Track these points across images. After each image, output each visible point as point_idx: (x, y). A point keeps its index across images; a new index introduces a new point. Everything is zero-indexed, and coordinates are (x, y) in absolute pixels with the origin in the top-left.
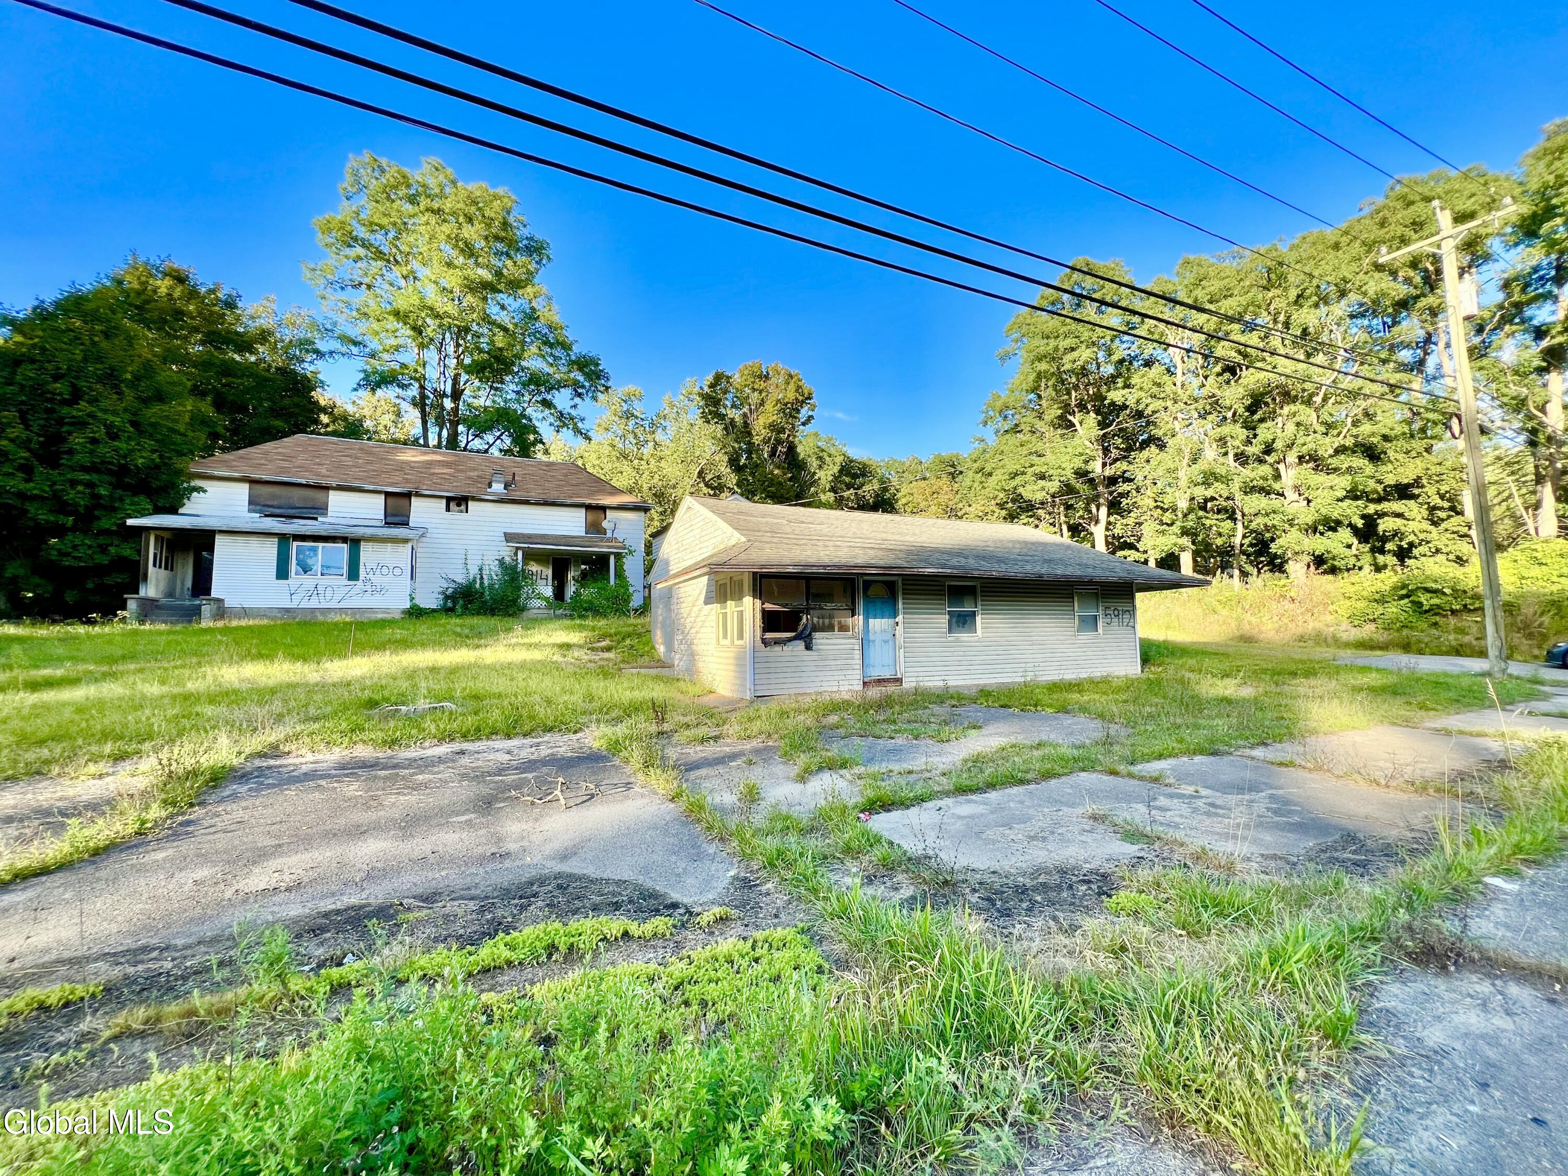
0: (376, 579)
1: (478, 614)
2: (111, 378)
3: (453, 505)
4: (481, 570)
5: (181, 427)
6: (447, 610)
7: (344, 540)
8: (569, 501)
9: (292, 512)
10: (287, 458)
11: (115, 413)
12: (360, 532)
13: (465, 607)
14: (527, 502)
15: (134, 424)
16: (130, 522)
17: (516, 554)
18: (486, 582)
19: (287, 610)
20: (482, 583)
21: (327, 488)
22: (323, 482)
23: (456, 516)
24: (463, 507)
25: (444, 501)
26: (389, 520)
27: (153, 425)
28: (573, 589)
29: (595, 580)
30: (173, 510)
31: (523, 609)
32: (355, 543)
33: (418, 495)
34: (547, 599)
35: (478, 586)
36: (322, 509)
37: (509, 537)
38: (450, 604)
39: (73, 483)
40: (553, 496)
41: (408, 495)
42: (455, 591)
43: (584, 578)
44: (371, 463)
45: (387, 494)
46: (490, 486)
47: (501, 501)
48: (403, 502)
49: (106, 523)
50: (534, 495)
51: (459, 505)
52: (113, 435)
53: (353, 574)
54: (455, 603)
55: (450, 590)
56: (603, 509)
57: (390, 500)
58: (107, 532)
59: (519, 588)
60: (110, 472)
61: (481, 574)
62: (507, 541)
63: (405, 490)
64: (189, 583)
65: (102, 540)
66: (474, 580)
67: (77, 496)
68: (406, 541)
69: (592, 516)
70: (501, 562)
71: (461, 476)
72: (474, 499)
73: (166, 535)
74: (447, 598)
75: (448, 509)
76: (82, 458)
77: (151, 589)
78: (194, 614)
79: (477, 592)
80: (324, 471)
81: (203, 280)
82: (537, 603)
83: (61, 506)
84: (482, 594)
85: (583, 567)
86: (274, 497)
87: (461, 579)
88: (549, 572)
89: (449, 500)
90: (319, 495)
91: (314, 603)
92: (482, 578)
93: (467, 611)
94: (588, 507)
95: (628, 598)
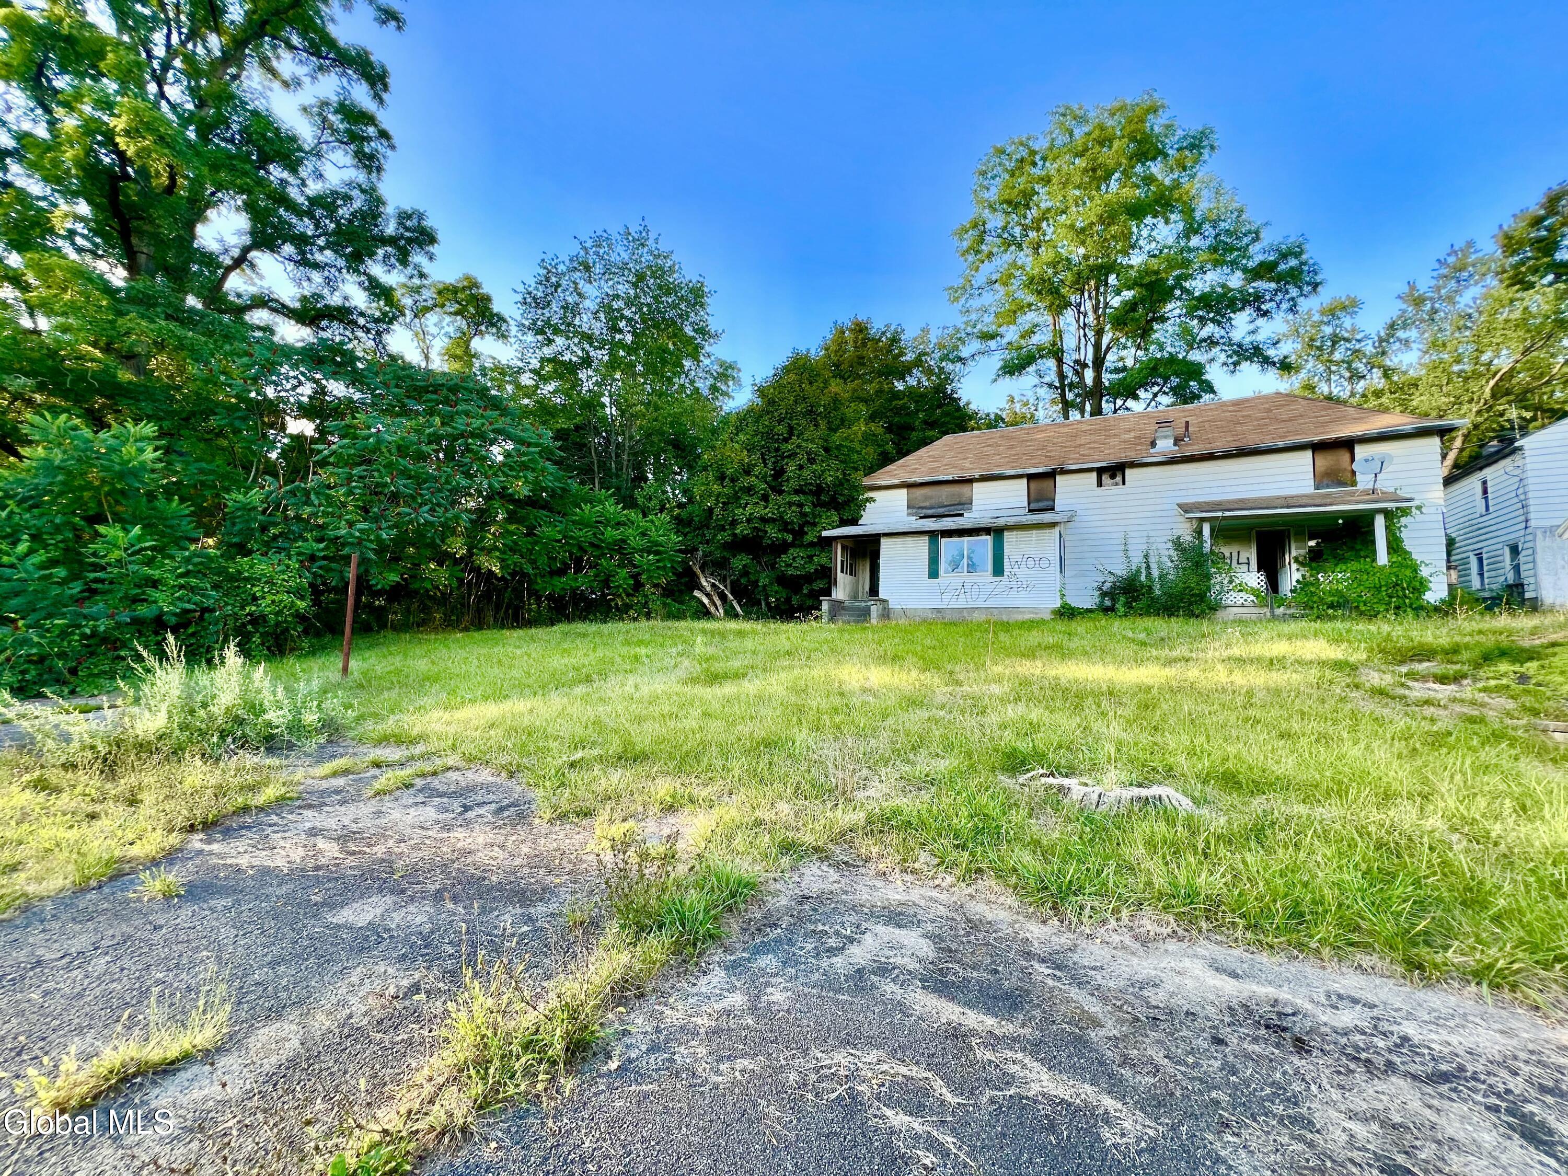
0: (1022, 573)
1: (1148, 614)
2: (811, 412)
3: (1105, 478)
4: (1146, 556)
5: (858, 446)
6: (1107, 610)
7: (987, 531)
8: (1281, 444)
9: (941, 511)
10: (936, 459)
11: (812, 441)
12: (1002, 522)
13: (1128, 605)
14: (1210, 457)
15: (827, 450)
16: (825, 534)
17: (1199, 532)
18: (1155, 573)
19: (938, 610)
20: (1149, 574)
21: (970, 481)
22: (967, 474)
23: (1111, 489)
24: (1119, 479)
25: (1094, 475)
26: (1033, 506)
27: (839, 447)
28: (1297, 576)
29: (1342, 560)
30: (854, 522)
31: (1215, 608)
32: (997, 532)
33: (1064, 472)
34: (1254, 592)
35: (1143, 578)
36: (968, 503)
37: (1186, 508)
38: (1108, 603)
39: (790, 504)
40: (1253, 440)
41: (1051, 475)
42: (1114, 587)
43: (1314, 559)
44: (1011, 447)
45: (1030, 477)
46: (1153, 444)
47: (1172, 461)
48: (1048, 483)
49: (810, 537)
50: (1220, 446)
51: (1113, 477)
52: (812, 461)
53: (998, 570)
54: (1114, 600)
55: (1107, 586)
56: (1348, 444)
57: (1033, 485)
58: (812, 544)
59: (1208, 577)
60: (811, 493)
61: (1147, 563)
62: (1186, 511)
63: (1047, 469)
64: (867, 588)
65: (810, 551)
66: (1138, 571)
67: (791, 515)
68: (1053, 525)
69: (1325, 461)
70: (1178, 544)
71: (1113, 441)
72: (1133, 465)
73: (849, 544)
74: (1104, 594)
75: (1100, 484)
76: (794, 484)
77: (839, 593)
78: (863, 614)
79: (1142, 586)
80: (968, 465)
81: (877, 326)
82: (1240, 598)
83: (785, 526)
84: (1150, 587)
85: (1312, 543)
86: (926, 498)
87: (1121, 571)
88: (1252, 554)
89: (1100, 471)
90: (964, 489)
91: (961, 603)
92: (1148, 567)
93: (1131, 610)
94: (1318, 447)
95: (1421, 587)
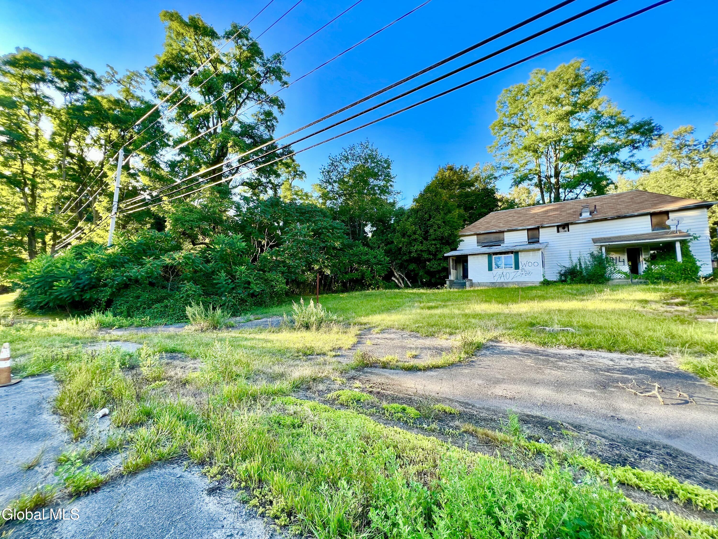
0: (527, 268)
1: (580, 283)
2: (437, 209)
3: (560, 229)
4: (579, 260)
5: (456, 220)
6: (563, 282)
7: (512, 252)
8: (636, 214)
9: (491, 244)
10: (488, 223)
11: (439, 220)
12: (517, 248)
13: (572, 280)
14: (606, 219)
15: (444, 222)
16: (445, 255)
17: (601, 249)
18: (583, 266)
19: (493, 283)
20: (581, 267)
21: (503, 232)
22: (502, 229)
23: (563, 234)
24: (566, 229)
25: (556, 228)
26: (530, 241)
27: (448, 221)
28: (645, 266)
29: (664, 259)
30: (455, 249)
31: (609, 279)
32: (516, 253)
33: (542, 227)
34: (625, 273)
35: (578, 268)
36: (503, 241)
37: (595, 241)
38: (563, 278)
39: (431, 244)
40: (624, 212)
41: (538, 228)
42: (566, 272)
43: (653, 259)
44: (520, 217)
45: (528, 230)
46: (581, 215)
47: (589, 222)
48: (536, 232)
49: (440, 256)
50: (610, 215)
51: (564, 228)
52: (439, 228)
53: (517, 267)
54: (566, 277)
55: (563, 272)
56: (667, 213)
57: (530, 232)
58: (440, 259)
59: (605, 268)
60: (440, 240)
61: (580, 262)
62: (594, 243)
63: (536, 226)
64: (462, 275)
65: (439, 262)
66: (576, 265)
67: (432, 249)
68: (539, 250)
69: (656, 220)
70: (592, 255)
71: (564, 214)
72: (572, 224)
73: (454, 258)
74: (561, 275)
75: (558, 231)
76: (433, 237)
77: (452, 277)
78: (463, 285)
79: (578, 271)
80: (501, 225)
81: (457, 167)
82: (619, 276)
83: (430, 253)
84: (581, 272)
85: (652, 252)
86: (485, 239)
87: (568, 265)
88: (625, 257)
89: (558, 227)
90: (501, 235)
91: (502, 280)
92: (580, 264)
93: (573, 281)
94: (652, 215)
95: (696, 269)
